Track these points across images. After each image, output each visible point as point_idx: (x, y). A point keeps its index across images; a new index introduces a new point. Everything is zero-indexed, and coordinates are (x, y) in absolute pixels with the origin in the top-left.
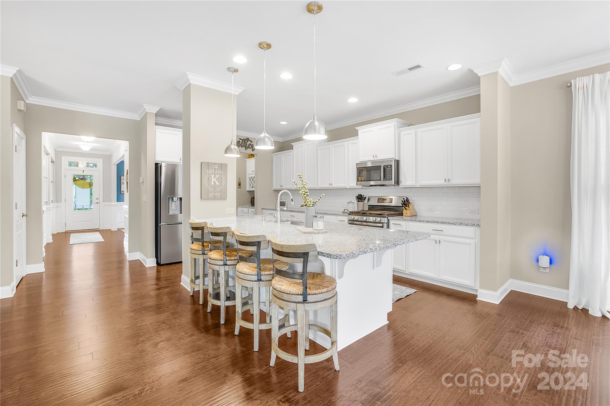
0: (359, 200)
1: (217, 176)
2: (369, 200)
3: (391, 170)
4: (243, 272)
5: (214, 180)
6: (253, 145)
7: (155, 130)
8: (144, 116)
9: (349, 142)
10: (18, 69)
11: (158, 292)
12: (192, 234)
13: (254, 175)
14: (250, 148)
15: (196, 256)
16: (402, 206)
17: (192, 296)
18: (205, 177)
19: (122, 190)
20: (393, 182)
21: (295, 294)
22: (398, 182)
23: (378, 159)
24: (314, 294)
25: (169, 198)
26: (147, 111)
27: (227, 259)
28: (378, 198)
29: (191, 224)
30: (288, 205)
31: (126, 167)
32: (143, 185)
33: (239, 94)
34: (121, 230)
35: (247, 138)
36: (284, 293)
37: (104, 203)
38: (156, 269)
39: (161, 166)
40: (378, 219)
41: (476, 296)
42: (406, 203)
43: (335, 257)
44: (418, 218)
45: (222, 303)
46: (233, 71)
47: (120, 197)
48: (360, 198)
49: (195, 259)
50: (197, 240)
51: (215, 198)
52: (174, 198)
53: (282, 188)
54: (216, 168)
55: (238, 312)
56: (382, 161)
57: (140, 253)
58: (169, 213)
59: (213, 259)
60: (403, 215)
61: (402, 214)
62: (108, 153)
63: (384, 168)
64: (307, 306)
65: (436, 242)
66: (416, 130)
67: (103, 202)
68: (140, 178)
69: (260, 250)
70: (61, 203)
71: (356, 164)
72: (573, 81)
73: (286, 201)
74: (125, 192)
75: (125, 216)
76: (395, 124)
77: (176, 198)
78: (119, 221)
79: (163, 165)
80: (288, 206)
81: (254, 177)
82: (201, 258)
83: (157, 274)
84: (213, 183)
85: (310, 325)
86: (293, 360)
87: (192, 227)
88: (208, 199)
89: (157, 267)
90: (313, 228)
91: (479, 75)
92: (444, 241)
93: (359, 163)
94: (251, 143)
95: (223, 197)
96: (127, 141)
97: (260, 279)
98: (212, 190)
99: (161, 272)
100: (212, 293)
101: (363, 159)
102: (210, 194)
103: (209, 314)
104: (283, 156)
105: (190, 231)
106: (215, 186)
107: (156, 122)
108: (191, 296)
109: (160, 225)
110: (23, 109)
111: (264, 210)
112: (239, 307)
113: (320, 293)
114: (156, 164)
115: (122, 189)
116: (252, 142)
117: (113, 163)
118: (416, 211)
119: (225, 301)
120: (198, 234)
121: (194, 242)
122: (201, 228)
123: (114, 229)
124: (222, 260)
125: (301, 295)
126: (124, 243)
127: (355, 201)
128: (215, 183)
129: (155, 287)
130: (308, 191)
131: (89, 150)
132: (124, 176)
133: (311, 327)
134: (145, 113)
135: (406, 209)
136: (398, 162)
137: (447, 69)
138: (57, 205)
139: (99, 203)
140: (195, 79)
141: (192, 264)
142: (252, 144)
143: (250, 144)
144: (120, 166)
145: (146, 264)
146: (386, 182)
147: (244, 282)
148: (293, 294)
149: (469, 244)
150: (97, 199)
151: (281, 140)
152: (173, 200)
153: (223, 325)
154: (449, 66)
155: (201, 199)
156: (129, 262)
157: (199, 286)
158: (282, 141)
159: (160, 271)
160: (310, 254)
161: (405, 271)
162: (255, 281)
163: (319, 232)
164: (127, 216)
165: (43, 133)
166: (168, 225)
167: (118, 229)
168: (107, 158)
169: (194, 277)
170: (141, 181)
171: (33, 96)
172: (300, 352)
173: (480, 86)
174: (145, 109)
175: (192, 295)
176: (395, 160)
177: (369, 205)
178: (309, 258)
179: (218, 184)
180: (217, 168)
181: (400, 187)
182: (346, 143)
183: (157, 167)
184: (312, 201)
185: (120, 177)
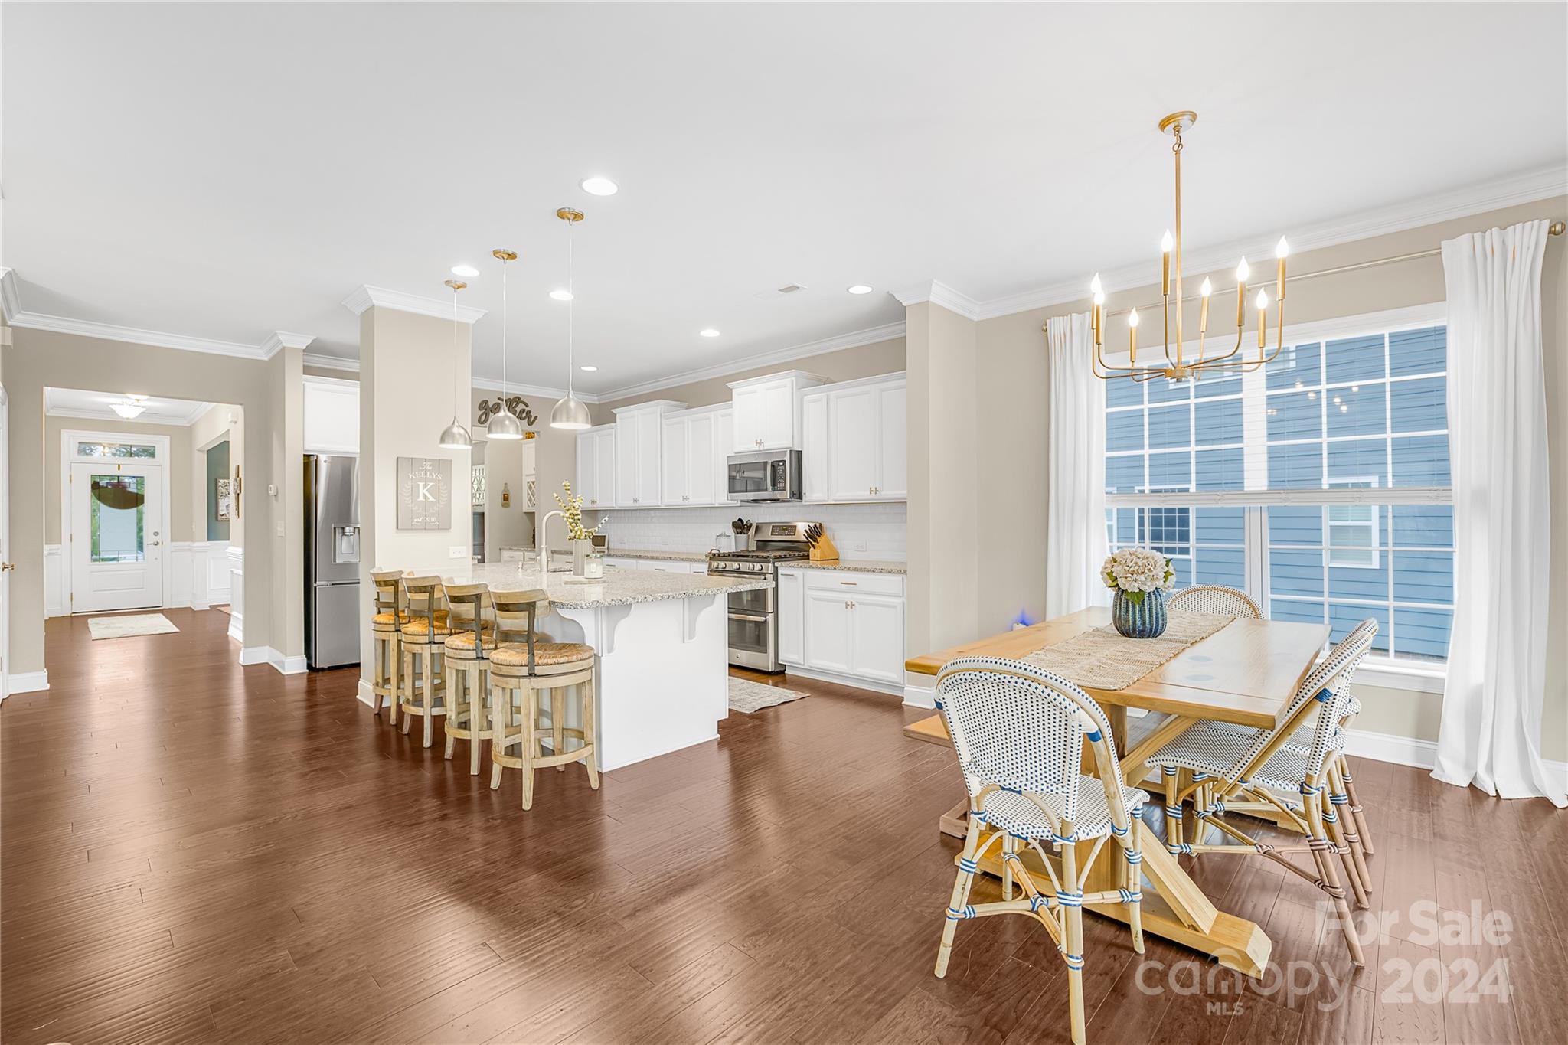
0: (739, 530)
1: (431, 484)
2: (757, 529)
3: (784, 471)
4: (454, 647)
5: (424, 491)
6: (530, 412)
7: (304, 385)
8: (278, 353)
9: (719, 412)
10: (10, 269)
11: (309, 711)
12: (378, 596)
13: (534, 477)
14: (524, 419)
15: (384, 636)
16: (806, 540)
17: (378, 714)
18: (406, 486)
19: (221, 513)
20: (787, 494)
21: (517, 666)
22: (798, 495)
23: (765, 448)
24: (547, 665)
25: (335, 529)
26: (285, 345)
27: (436, 633)
28: (773, 526)
29: (374, 575)
30: (610, 543)
31: (237, 457)
32: (277, 500)
33: (477, 321)
34: (219, 608)
35: (516, 397)
36: (502, 665)
37: (174, 543)
38: (305, 676)
39: (316, 461)
40: (758, 567)
41: (902, 699)
42: (815, 533)
43: (569, 606)
44: (841, 564)
45: (427, 712)
46: (456, 287)
47: (216, 528)
48: (740, 526)
49: (384, 641)
50: (387, 605)
51: (425, 528)
52: (347, 529)
53: (595, 506)
54: (428, 468)
55: (450, 719)
56: (770, 454)
57: (271, 649)
58: (335, 562)
59: (410, 635)
60: (809, 559)
61: (807, 557)
62: (185, 423)
63: (773, 466)
64: (537, 683)
65: (847, 605)
66: (828, 393)
67: (172, 541)
68: (271, 486)
69: (480, 608)
70: (60, 545)
71: (728, 457)
72: (1048, 321)
73: (607, 535)
74: (232, 515)
75: (232, 571)
76: (792, 381)
77: (352, 529)
78: (212, 588)
79: (322, 458)
80: (611, 546)
81: (533, 482)
82: (393, 640)
83: (308, 684)
84: (421, 498)
85: (563, 729)
86: (515, 764)
87: (376, 582)
88: (412, 528)
89: (309, 674)
90: (586, 576)
91: (904, 304)
92: (860, 604)
93: (733, 454)
94: (524, 407)
95: (444, 525)
96: (240, 406)
97: (480, 656)
98: (419, 511)
99: (318, 682)
100: (411, 699)
101: (741, 447)
102: (415, 520)
103: (406, 738)
104: (598, 438)
105: (375, 589)
106: (426, 503)
107: (305, 363)
108: (376, 714)
109: (315, 585)
110: (10, 344)
111: (555, 556)
112: (451, 711)
113: (555, 664)
114: (307, 457)
115: (220, 508)
116: (527, 406)
117: (198, 447)
118: (836, 549)
119: (431, 708)
120: (387, 595)
121: (381, 609)
122: (393, 582)
123: (201, 605)
124: (426, 635)
125: (525, 666)
126: (228, 633)
127: (731, 532)
128: (425, 496)
129: (303, 704)
130: (579, 513)
131: (137, 417)
132: (228, 478)
133: (565, 732)
134: (280, 347)
135: (813, 546)
136: (799, 455)
137: (848, 290)
138: (50, 550)
139: (160, 543)
140: (383, 298)
141: (378, 653)
142: (527, 409)
143: (524, 410)
144: (218, 456)
145: (284, 669)
146: (778, 495)
147: (456, 663)
148: (514, 666)
149: (895, 607)
150: (154, 534)
151: (595, 399)
152: (343, 533)
153: (429, 750)
154: (852, 287)
155: (397, 528)
156: (245, 670)
157: (390, 692)
158: (597, 403)
159: (316, 680)
160: (538, 604)
161: (804, 665)
162: (474, 659)
163: (591, 581)
164: (241, 572)
165: (45, 388)
166: (333, 584)
167: (210, 606)
168: (183, 435)
169: (381, 678)
170: (272, 493)
171: (24, 310)
172: (525, 751)
173: (905, 323)
174: (280, 341)
175: (377, 712)
176: (791, 451)
177: (758, 541)
178: (536, 610)
179: (431, 499)
180: (431, 468)
181: (804, 503)
182: (712, 413)
183: (309, 464)
184: (585, 530)
185: (216, 480)
